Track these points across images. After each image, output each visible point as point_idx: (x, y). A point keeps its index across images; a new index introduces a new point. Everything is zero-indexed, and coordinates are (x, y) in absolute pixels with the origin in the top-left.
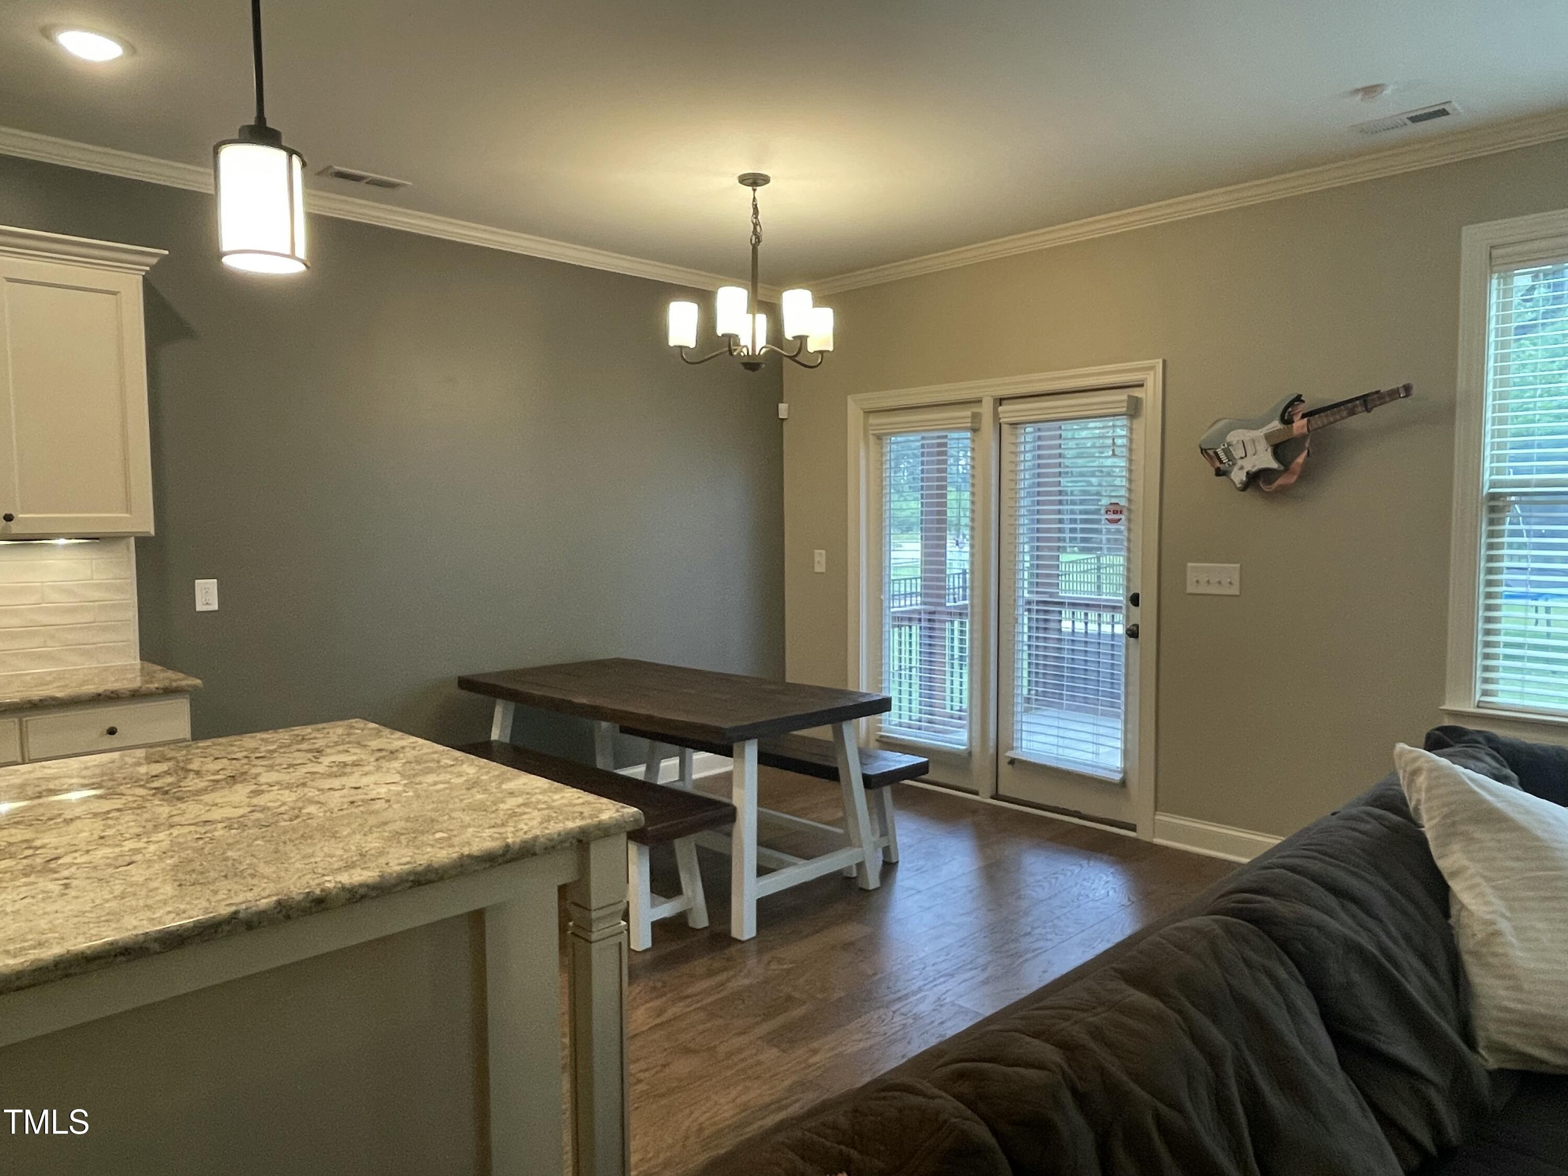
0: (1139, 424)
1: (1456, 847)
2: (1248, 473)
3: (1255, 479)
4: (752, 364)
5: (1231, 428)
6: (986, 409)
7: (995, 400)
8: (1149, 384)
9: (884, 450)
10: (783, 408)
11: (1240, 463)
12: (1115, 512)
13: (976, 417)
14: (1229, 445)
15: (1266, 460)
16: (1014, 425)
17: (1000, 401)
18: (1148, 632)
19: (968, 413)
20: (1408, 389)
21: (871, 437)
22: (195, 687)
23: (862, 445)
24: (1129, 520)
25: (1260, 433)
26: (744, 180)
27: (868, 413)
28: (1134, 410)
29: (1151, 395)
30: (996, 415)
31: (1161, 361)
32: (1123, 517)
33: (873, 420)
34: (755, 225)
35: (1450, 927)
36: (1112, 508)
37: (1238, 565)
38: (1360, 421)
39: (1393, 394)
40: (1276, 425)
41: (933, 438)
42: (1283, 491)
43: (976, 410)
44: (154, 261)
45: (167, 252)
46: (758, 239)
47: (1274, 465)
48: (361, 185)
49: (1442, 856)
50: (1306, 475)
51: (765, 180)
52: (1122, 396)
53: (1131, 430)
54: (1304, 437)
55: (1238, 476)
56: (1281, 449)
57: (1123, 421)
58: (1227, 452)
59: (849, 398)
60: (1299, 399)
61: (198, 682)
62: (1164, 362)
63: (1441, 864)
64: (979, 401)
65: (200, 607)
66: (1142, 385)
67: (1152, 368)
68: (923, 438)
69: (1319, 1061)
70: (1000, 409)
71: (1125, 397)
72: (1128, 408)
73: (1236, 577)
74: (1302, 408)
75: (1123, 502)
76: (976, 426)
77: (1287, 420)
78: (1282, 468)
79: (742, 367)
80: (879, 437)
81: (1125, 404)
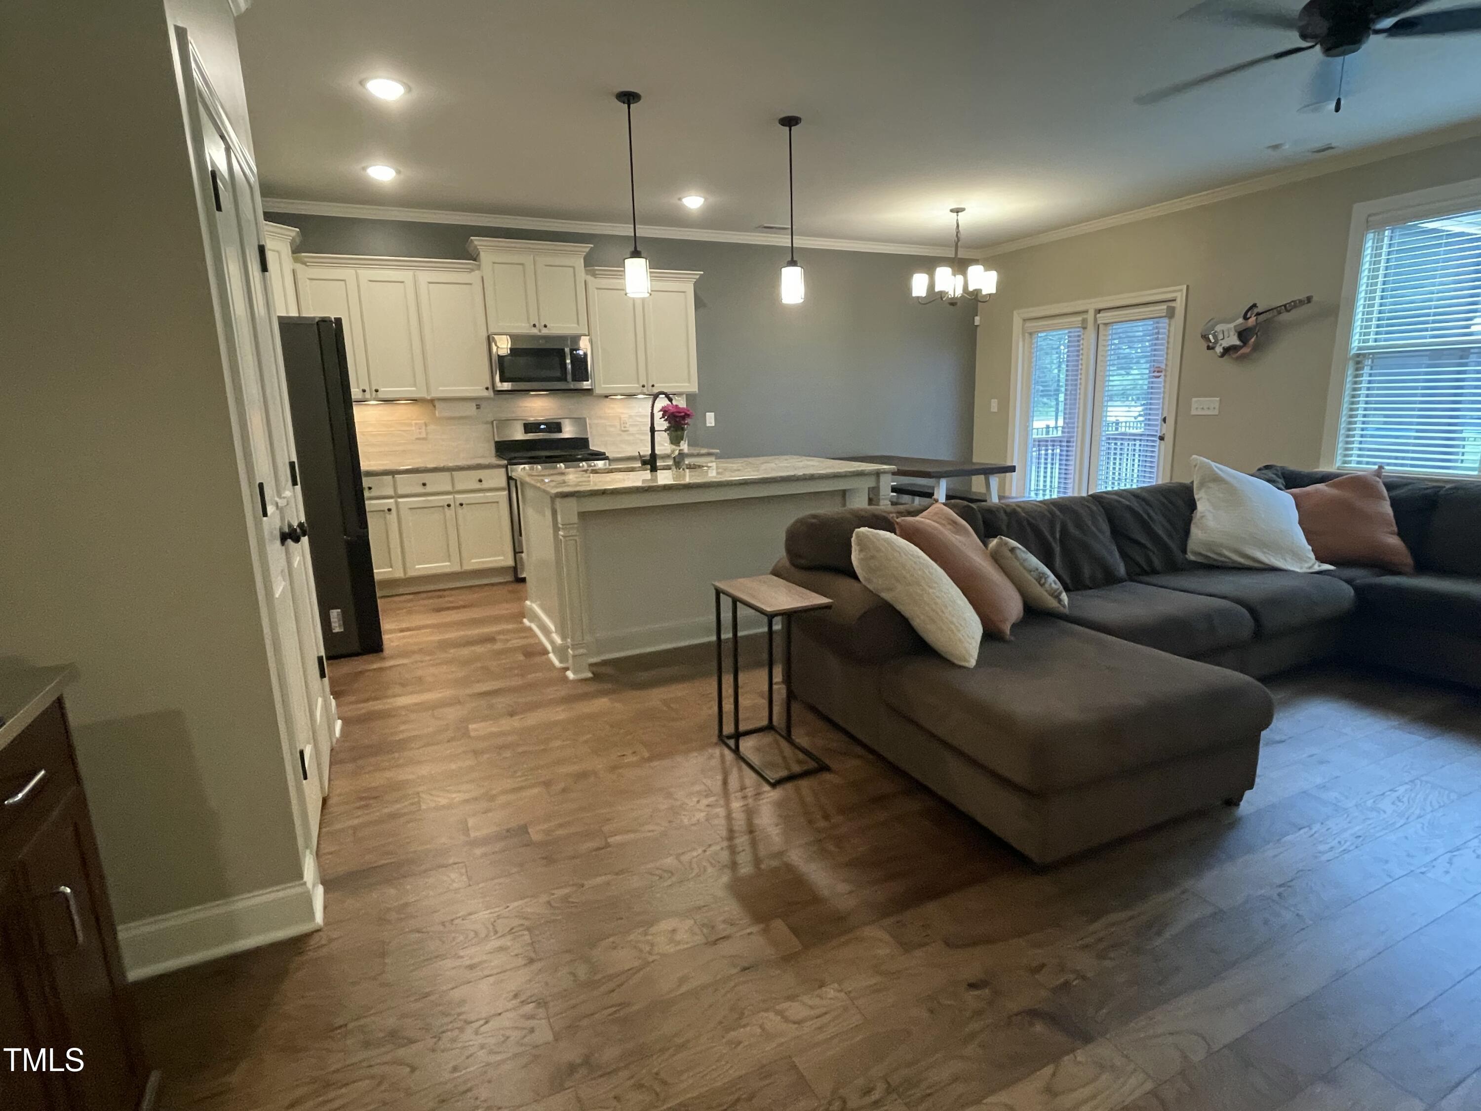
0: (1173, 321)
1: (1203, 490)
2: (1224, 348)
3: (1227, 351)
4: (953, 302)
5: (1217, 324)
6: (1090, 316)
7: (1096, 310)
8: (1178, 300)
9: (1034, 341)
10: (977, 320)
11: (1221, 342)
12: (1158, 372)
13: (1084, 321)
14: (1216, 332)
15: (1235, 341)
16: (1106, 324)
17: (1099, 311)
18: (1169, 438)
19: (1080, 318)
20: (1309, 300)
21: (1027, 334)
22: (717, 453)
23: (1021, 340)
24: (1165, 376)
25: (1232, 325)
26: (952, 211)
27: (1025, 320)
28: (1171, 313)
29: (1179, 305)
30: (1095, 320)
31: (1185, 287)
32: (1162, 374)
33: (1028, 324)
34: (957, 233)
35: (1192, 517)
36: (1157, 370)
37: (1218, 399)
38: (1285, 317)
39: (1301, 302)
40: (1240, 320)
41: (1075, 332)
42: (1243, 357)
43: (1085, 316)
44: (698, 277)
45: (702, 273)
46: (958, 240)
47: (1238, 343)
48: (774, 230)
49: (1197, 494)
50: (1256, 348)
51: (963, 210)
52: (1164, 307)
53: (1169, 325)
54: (1255, 327)
55: (1219, 350)
56: (1243, 335)
57: (1166, 320)
58: (1215, 337)
59: (1015, 312)
60: (1255, 306)
61: (718, 451)
62: (1188, 287)
63: (1196, 497)
64: (1086, 312)
65: (708, 425)
66: (1175, 300)
67: (1181, 290)
68: (1069, 332)
69: (1100, 531)
70: (1098, 315)
71: (1165, 307)
72: (1167, 312)
73: (1217, 405)
74: (1256, 311)
75: (1163, 366)
76: (1085, 326)
77: (1245, 318)
78: (1242, 344)
79: (948, 305)
80: (1031, 334)
81: (1165, 311)
